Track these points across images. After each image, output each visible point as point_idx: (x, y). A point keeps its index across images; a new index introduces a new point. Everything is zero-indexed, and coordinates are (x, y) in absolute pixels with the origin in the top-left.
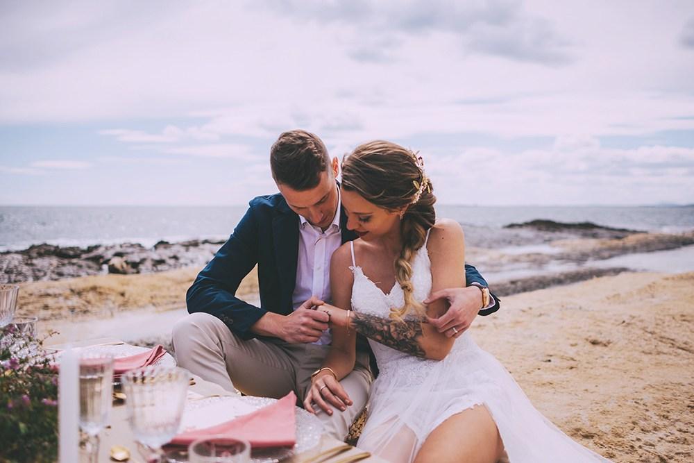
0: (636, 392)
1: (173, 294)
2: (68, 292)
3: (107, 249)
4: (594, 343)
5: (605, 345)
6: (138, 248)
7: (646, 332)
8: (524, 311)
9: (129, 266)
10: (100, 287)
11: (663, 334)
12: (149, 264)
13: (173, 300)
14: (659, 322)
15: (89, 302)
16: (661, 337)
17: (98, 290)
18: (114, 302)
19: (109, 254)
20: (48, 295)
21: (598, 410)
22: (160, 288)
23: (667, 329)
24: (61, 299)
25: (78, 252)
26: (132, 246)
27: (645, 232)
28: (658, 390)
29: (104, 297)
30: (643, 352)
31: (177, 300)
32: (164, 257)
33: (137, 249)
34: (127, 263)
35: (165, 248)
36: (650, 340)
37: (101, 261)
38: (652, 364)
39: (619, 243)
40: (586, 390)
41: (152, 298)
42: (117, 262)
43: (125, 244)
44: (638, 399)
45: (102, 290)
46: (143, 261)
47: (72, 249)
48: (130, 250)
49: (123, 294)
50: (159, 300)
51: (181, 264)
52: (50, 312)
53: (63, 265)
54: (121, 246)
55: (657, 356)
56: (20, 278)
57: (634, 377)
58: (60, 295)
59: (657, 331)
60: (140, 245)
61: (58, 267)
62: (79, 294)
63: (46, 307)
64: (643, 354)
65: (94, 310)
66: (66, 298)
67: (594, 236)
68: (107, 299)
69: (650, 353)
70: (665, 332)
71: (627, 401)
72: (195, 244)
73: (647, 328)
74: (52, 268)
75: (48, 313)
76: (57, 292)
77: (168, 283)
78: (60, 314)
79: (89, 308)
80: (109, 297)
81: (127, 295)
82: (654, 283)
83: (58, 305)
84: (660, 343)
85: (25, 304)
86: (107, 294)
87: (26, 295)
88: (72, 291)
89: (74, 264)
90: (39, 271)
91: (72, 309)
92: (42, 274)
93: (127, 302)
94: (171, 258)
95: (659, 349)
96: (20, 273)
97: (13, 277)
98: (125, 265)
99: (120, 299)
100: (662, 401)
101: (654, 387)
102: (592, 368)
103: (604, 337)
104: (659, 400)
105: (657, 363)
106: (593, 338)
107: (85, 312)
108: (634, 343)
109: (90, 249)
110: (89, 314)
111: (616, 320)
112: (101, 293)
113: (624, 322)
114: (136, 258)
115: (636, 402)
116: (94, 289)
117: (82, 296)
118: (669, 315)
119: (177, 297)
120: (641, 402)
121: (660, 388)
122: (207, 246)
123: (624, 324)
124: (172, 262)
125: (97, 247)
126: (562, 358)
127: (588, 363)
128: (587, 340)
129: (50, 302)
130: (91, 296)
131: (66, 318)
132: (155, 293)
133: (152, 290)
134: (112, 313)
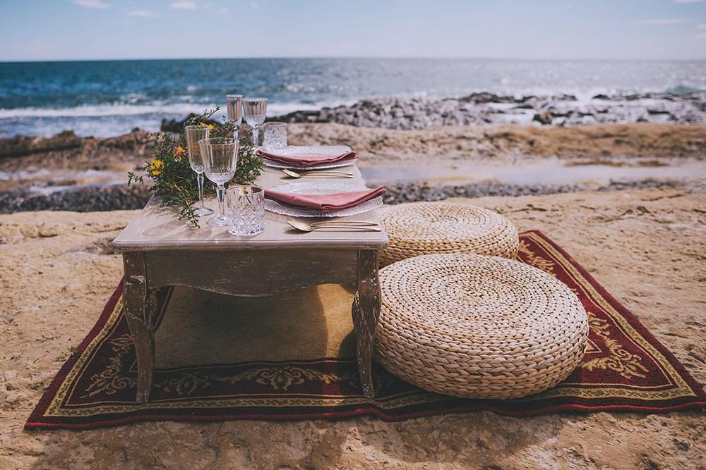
1: (581, 148)
2: (482, 137)
3: (538, 99)
10: (512, 135)
12: (574, 117)
13: (579, 153)
15: (498, 147)
17: (510, 137)
18: (521, 150)
20: (463, 137)
22: (571, 141)
24: (474, 142)
29: (513, 143)
31: (583, 153)
32: (593, 112)
34: (553, 114)
41: (559, 149)
42: (543, 113)
45: (513, 138)
46: (570, 113)
49: (532, 143)
50: (565, 152)
51: (609, 120)
52: (461, 153)
56: (453, 121)
58: (474, 138)
60: (573, 98)
62: (492, 139)
63: (459, 148)
65: (500, 155)
66: (479, 142)
68: (516, 146)
74: (482, 115)
75: (459, 153)
76: (471, 135)
77: (581, 137)
78: (469, 155)
79: (496, 153)
80: (519, 144)
81: (535, 145)
83: (470, 147)
85: (444, 144)
86: (516, 142)
87: (446, 136)
88: (486, 136)
90: (470, 117)
91: (481, 152)
92: (472, 119)
93: (534, 150)
94: (600, 112)
96: (453, 117)
97: (447, 120)
98: (550, 116)
99: (528, 147)
107: (491, 155)
109: (523, 100)
110: (494, 158)
112: (511, 140)
114: (563, 110)
116: (506, 135)
117: (494, 141)
124: (599, 117)
129: (464, 143)
130: (502, 142)
131: (473, 159)
132: (564, 145)
133: (562, 142)
134: (515, 160)
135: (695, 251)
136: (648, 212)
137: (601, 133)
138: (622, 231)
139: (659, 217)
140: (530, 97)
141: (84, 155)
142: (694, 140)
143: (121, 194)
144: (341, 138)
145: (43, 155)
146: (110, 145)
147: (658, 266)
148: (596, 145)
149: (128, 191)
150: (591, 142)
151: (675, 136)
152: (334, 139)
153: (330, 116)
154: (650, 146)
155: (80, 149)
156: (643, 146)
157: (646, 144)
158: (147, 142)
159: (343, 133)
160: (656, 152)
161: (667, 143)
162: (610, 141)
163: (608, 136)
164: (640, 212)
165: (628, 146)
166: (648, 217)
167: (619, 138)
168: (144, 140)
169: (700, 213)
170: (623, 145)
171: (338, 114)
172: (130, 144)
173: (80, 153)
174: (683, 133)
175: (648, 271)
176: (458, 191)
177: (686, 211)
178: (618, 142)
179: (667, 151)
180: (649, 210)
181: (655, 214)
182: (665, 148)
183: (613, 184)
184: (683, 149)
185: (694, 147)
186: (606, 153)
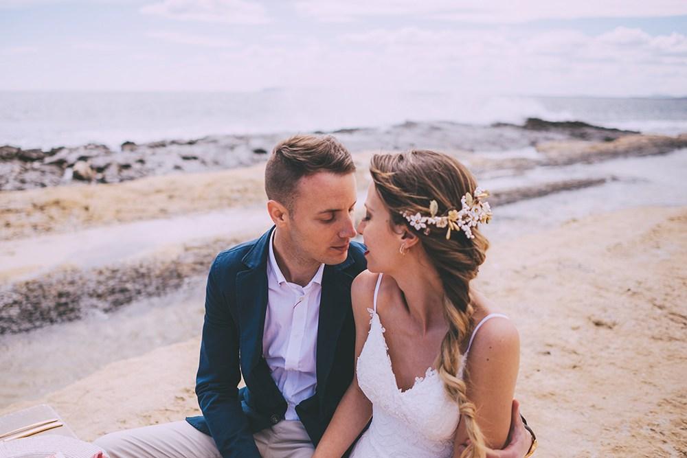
0: (651, 412)
1: (138, 208)
2: (30, 207)
3: (71, 150)
4: (598, 324)
5: (610, 328)
6: (104, 150)
7: (655, 305)
8: (517, 272)
9: (95, 172)
10: (63, 201)
11: (674, 310)
12: (114, 169)
14: (669, 290)
15: (52, 218)
16: (673, 314)
17: (62, 204)
18: (77, 218)
19: (72, 158)
20: (9, 211)
21: (609, 444)
22: (125, 201)
23: (678, 302)
24: (23, 215)
25: (42, 154)
26: (97, 147)
27: (638, 133)
28: (675, 406)
29: (66, 211)
30: (653, 338)
32: (130, 161)
33: (102, 151)
34: (92, 168)
35: (132, 150)
36: (660, 319)
37: (65, 165)
38: (663, 358)
39: (610, 146)
40: (593, 406)
41: (117, 212)
42: (81, 167)
43: (90, 145)
44: (654, 425)
45: (66, 205)
46: (107, 166)
47: (34, 151)
48: (94, 153)
49: (87, 209)
50: (124, 215)
53: (26, 170)
54: (86, 147)
55: (668, 344)
57: (645, 382)
58: (22, 210)
59: (667, 304)
60: (105, 147)
61: (20, 173)
62: (42, 208)
63: (8, 225)
64: (652, 340)
65: (58, 227)
66: (29, 214)
67: (583, 137)
68: (71, 214)
69: (661, 339)
70: (676, 306)
71: (642, 427)
72: (162, 145)
73: (655, 299)
74: (14, 174)
75: (10, 231)
76: (19, 206)
77: (134, 196)
78: (22, 233)
79: (52, 224)
80: (73, 211)
81: (91, 209)
82: (659, 226)
83: (20, 222)
84: (671, 323)
86: (71, 209)
88: (35, 206)
91: (35, 227)
93: (91, 216)
94: (137, 161)
95: (671, 334)
98: (90, 171)
99: (84, 214)
100: (681, 425)
101: (670, 403)
102: (597, 366)
103: (609, 317)
104: (677, 424)
105: (670, 356)
106: (596, 318)
107: (48, 230)
108: (643, 324)
109: (53, 152)
111: (621, 288)
112: (64, 208)
113: (629, 290)
114: (100, 162)
115: (652, 430)
116: (57, 203)
117: (45, 211)
118: (678, 278)
119: (144, 211)
120: (657, 429)
121: (678, 404)
122: (175, 148)
123: (630, 293)
124: (137, 166)
125: (61, 149)
126: (563, 349)
127: (592, 358)
128: (589, 318)
129: (12, 218)
130: (54, 211)
131: (28, 236)
132: (120, 206)
142: (233, 187)
148: (151, 203)
150: (144, 200)
151: (218, 186)
154: (200, 198)
156: (194, 199)
157: (196, 196)
160: (207, 204)
161: (213, 192)
162: (163, 196)
163: (158, 191)
165: (181, 201)
167: (170, 193)
170: (176, 200)
176: (31, 287)
178: (171, 197)
179: (217, 202)
182: (213, 198)
183: (187, 249)
184: (228, 198)
185: (236, 195)
186: (163, 211)
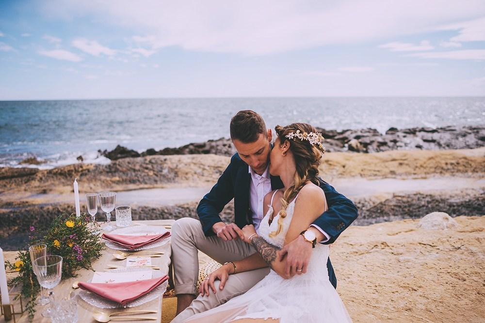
1: (377, 169)
9: (362, 146)
10: (331, 161)
12: (375, 145)
13: (375, 173)
17: (330, 163)
18: (337, 171)
19: (351, 137)
22: (369, 164)
25: (335, 134)
26: (371, 130)
29: (332, 167)
31: (377, 173)
32: (387, 141)
33: (373, 133)
34: (361, 143)
35: (393, 134)
37: (346, 141)
41: (362, 170)
42: (354, 142)
45: (332, 163)
46: (372, 142)
47: (332, 131)
48: (366, 134)
49: (344, 167)
50: (366, 172)
51: (398, 147)
60: (375, 131)
68: (333, 169)
72: (413, 132)
77: (376, 161)
80: (335, 167)
81: (346, 168)
86: (334, 166)
89: (328, 142)
93: (344, 172)
94: (391, 141)
98: (359, 145)
99: (342, 169)
109: (343, 133)
112: (330, 165)
114: (367, 140)
116: (327, 161)
124: (391, 144)
130: (324, 166)
132: (365, 167)
133: (364, 165)
134: (333, 178)
135: (408, 284)
136: (388, 246)
137: (390, 158)
138: (365, 266)
139: (395, 250)
140: (347, 130)
141: (37, 181)
142: (449, 161)
143: (59, 211)
144: (216, 166)
145: (8, 181)
146: (55, 174)
147: (381, 298)
148: (386, 167)
149: (65, 209)
150: (383, 165)
151: (438, 159)
152: (211, 166)
153: (212, 147)
154: (421, 166)
155: (34, 176)
156: (416, 167)
157: (418, 165)
158: (82, 171)
159: (218, 162)
160: (425, 170)
161: (432, 163)
162: (396, 163)
163: (394, 160)
164: (383, 246)
165: (407, 167)
166: (388, 250)
167: (401, 162)
168: (80, 169)
169: (423, 245)
170: (404, 166)
171: (217, 146)
172: (70, 172)
173: (33, 179)
174: (443, 157)
175: (373, 303)
177: (414, 244)
178: (401, 164)
179: (433, 170)
180: (389, 244)
181: (392, 248)
182: (431, 168)
183: (395, 196)
184: (442, 168)
185: (449, 167)
186: (393, 172)
